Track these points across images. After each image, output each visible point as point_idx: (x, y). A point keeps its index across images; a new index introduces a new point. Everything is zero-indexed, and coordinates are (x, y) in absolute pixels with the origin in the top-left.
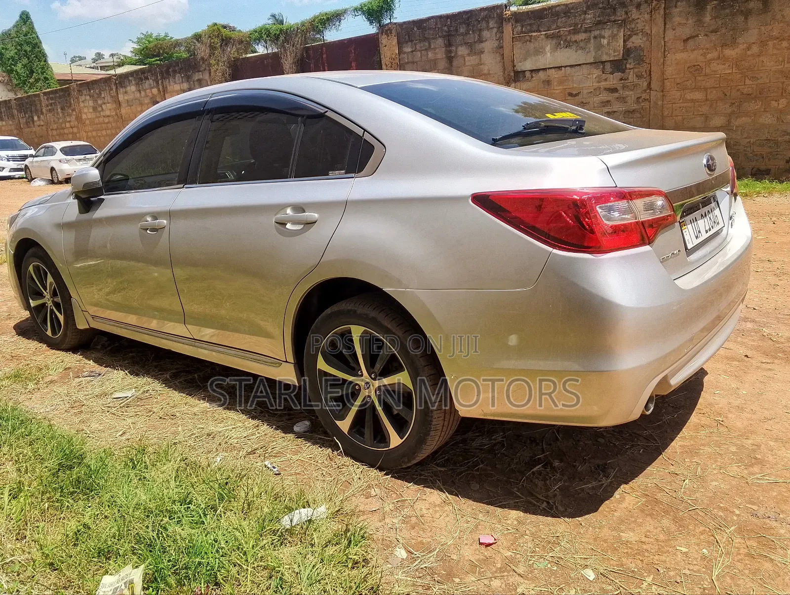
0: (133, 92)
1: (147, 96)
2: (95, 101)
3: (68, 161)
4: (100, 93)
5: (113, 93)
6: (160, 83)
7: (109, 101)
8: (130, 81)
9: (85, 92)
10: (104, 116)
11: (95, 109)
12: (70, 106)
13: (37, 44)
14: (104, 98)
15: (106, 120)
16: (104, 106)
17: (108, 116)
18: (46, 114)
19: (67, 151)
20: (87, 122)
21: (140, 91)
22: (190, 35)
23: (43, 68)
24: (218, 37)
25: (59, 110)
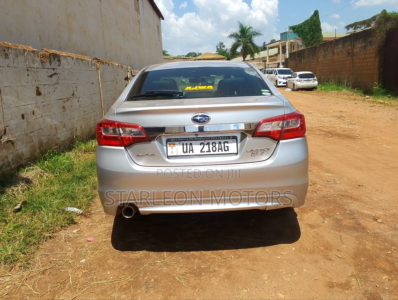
0: (341, 48)
1: (346, 50)
2: (325, 52)
3: (300, 81)
4: (328, 49)
5: (333, 48)
6: (352, 43)
7: (330, 52)
8: (340, 43)
9: (322, 48)
10: (327, 60)
11: (324, 56)
12: (315, 55)
13: (318, 25)
14: (328, 51)
16: (328, 55)
17: (329, 60)
18: (306, 58)
20: (320, 62)
21: (343, 47)
22: (370, 18)
23: (318, 36)
25: (311, 57)
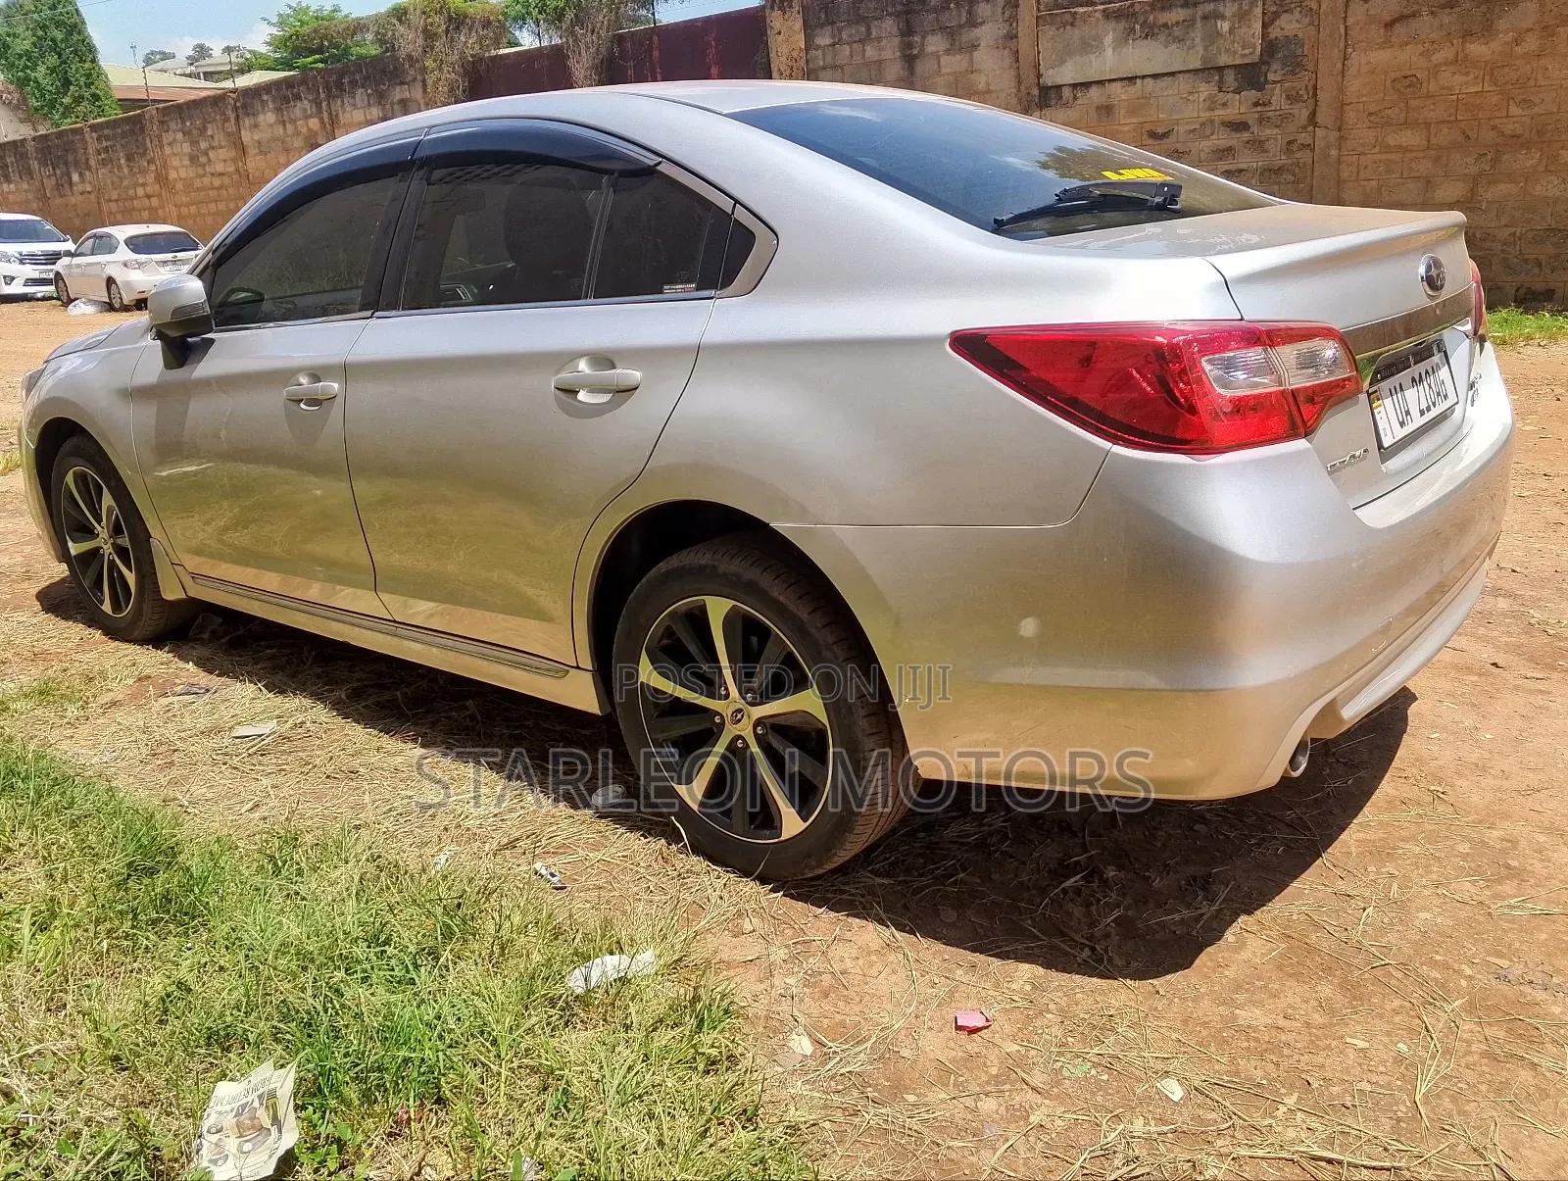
0: (271, 126)
1: (297, 132)
2: (194, 143)
3: (140, 265)
4: (205, 128)
5: (231, 126)
6: (324, 107)
7: (223, 144)
8: (264, 104)
9: (173, 125)
10: (212, 174)
11: (193, 159)
12: (145, 153)
13: (76, 25)
14: (212, 137)
15: (217, 182)
16: (211, 154)
17: (222, 174)
18: (97, 170)
19: (137, 245)
20: (179, 186)
21: (283, 123)
22: (384, 10)
23: (88, 76)
24: (441, 12)
25: (123, 161)
